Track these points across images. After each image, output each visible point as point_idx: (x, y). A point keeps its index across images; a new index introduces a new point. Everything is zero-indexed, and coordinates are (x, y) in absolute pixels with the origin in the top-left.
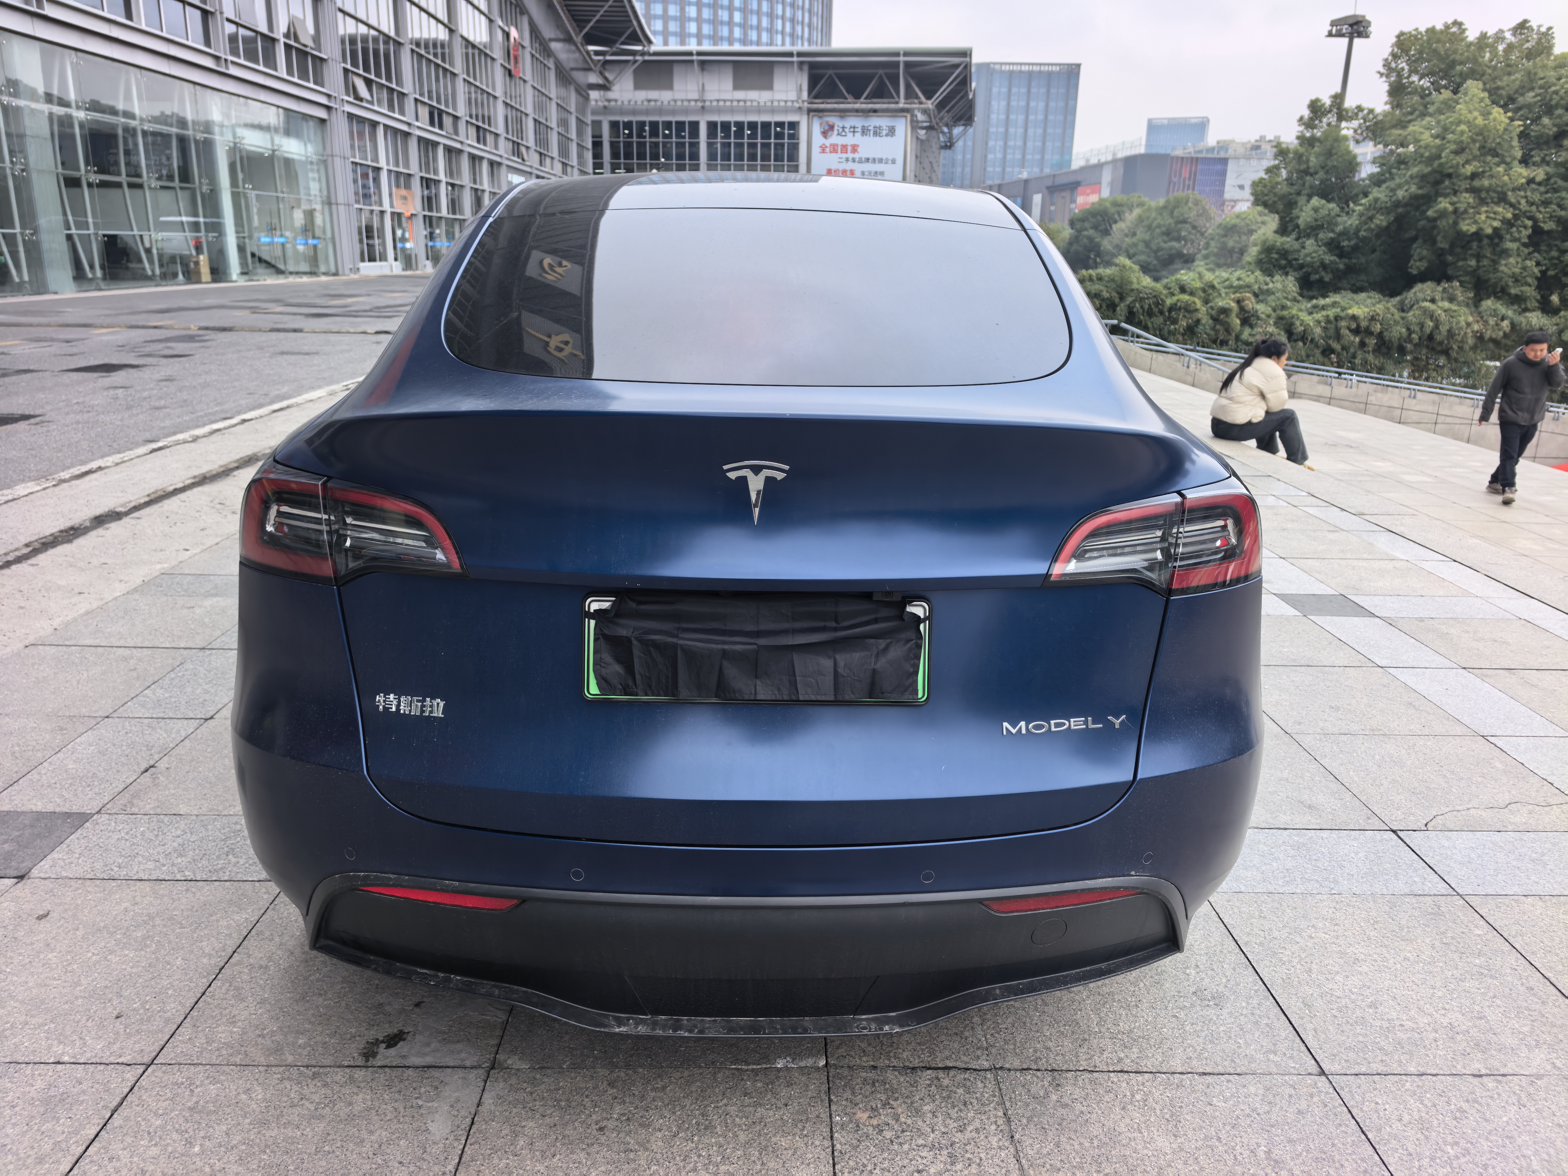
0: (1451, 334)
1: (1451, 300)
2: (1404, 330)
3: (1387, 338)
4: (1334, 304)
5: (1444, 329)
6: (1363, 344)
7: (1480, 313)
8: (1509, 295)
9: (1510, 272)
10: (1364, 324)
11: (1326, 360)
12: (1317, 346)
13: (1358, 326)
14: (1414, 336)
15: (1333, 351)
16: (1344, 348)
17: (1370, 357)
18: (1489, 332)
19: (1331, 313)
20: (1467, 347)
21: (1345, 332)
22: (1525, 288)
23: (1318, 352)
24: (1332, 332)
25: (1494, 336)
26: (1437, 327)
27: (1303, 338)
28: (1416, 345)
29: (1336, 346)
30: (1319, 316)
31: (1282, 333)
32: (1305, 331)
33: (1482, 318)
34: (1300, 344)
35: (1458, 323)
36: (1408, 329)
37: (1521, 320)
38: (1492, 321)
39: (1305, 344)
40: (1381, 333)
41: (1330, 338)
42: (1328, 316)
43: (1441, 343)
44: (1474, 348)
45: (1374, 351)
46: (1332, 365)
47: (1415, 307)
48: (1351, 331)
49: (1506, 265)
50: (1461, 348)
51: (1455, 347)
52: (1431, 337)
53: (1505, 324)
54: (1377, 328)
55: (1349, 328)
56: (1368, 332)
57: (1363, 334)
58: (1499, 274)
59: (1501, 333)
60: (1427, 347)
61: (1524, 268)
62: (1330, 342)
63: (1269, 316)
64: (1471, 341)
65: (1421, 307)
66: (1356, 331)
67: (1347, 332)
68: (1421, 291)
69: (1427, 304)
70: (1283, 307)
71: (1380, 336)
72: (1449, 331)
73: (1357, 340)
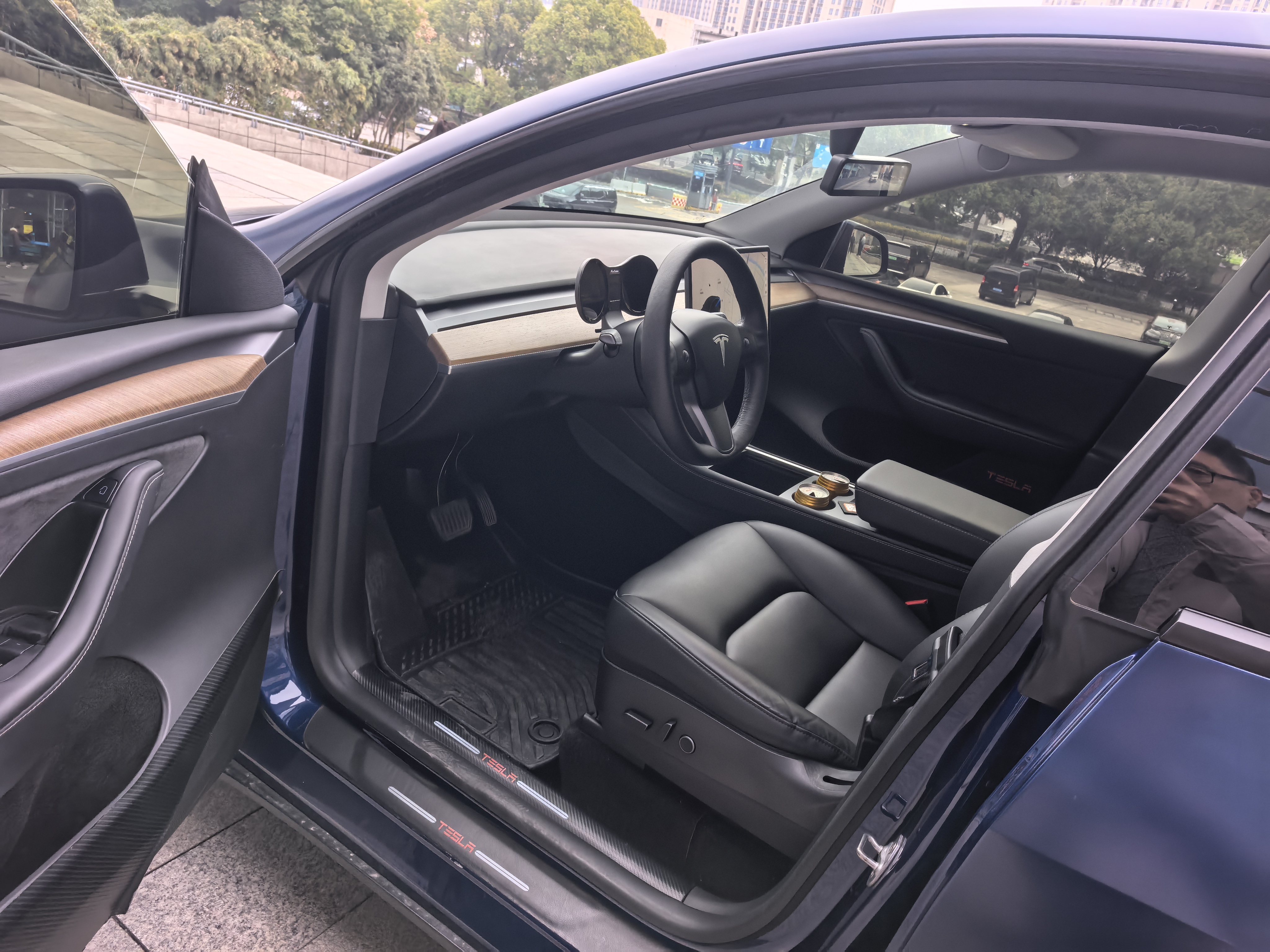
0: (256, 68)
1: (249, 35)
2: (219, 60)
3: (206, 66)
4: (152, 26)
5: (250, 62)
6: (186, 69)
7: (274, 52)
8: (291, 37)
9: (289, 18)
10: (185, 50)
11: (156, 80)
12: (146, 66)
13: (180, 51)
14: (227, 66)
15: (161, 73)
16: (169, 70)
17: (194, 82)
18: (283, 70)
19: (153, 33)
20: (268, 81)
21: (169, 55)
22: (302, 34)
23: (148, 71)
24: (156, 53)
25: (287, 74)
26: (244, 60)
27: (132, 56)
28: (229, 75)
29: (162, 67)
30: (142, 35)
31: (112, 49)
32: (133, 49)
33: (276, 55)
34: (131, 61)
35: (260, 58)
36: (222, 59)
37: (304, 60)
38: (285, 60)
39: (135, 62)
40: (199, 60)
41: (156, 59)
42: (151, 37)
43: (248, 75)
44: (274, 82)
45: (196, 76)
46: (162, 85)
47: (224, 40)
48: (174, 54)
49: (286, 11)
50: (264, 81)
51: (259, 80)
52: (240, 69)
53: (294, 63)
54: (196, 55)
55: (172, 52)
56: (189, 57)
57: (184, 59)
58: (282, 19)
59: (292, 72)
60: (238, 77)
61: (300, 16)
62: (157, 63)
63: (95, 29)
64: (271, 76)
65: (228, 40)
66: (179, 56)
67: (171, 55)
68: (224, 23)
69: (232, 37)
70: (106, 22)
71: (199, 63)
72: (254, 65)
73: (181, 64)
